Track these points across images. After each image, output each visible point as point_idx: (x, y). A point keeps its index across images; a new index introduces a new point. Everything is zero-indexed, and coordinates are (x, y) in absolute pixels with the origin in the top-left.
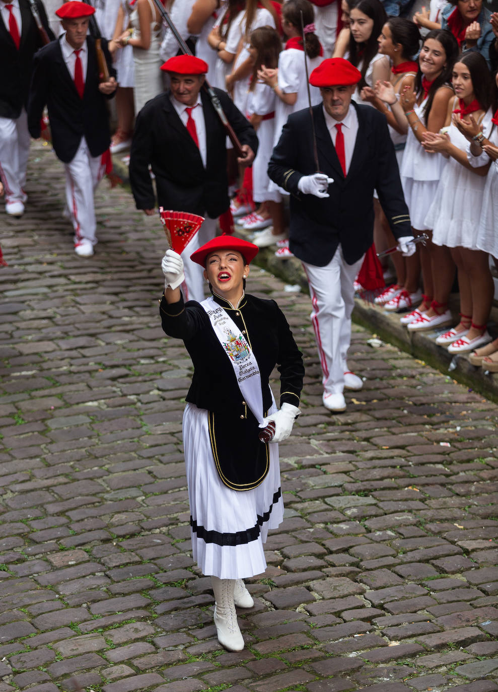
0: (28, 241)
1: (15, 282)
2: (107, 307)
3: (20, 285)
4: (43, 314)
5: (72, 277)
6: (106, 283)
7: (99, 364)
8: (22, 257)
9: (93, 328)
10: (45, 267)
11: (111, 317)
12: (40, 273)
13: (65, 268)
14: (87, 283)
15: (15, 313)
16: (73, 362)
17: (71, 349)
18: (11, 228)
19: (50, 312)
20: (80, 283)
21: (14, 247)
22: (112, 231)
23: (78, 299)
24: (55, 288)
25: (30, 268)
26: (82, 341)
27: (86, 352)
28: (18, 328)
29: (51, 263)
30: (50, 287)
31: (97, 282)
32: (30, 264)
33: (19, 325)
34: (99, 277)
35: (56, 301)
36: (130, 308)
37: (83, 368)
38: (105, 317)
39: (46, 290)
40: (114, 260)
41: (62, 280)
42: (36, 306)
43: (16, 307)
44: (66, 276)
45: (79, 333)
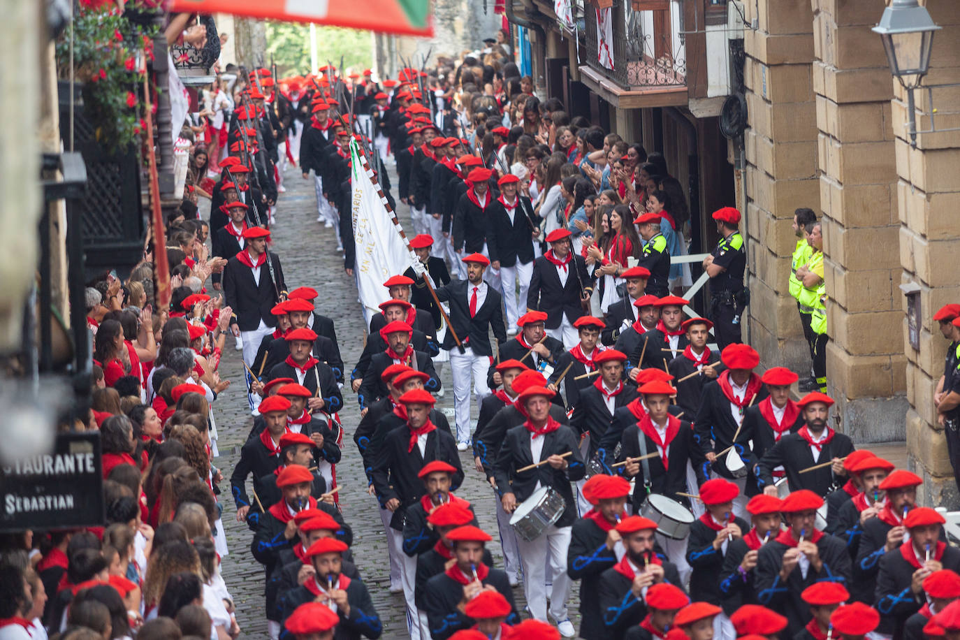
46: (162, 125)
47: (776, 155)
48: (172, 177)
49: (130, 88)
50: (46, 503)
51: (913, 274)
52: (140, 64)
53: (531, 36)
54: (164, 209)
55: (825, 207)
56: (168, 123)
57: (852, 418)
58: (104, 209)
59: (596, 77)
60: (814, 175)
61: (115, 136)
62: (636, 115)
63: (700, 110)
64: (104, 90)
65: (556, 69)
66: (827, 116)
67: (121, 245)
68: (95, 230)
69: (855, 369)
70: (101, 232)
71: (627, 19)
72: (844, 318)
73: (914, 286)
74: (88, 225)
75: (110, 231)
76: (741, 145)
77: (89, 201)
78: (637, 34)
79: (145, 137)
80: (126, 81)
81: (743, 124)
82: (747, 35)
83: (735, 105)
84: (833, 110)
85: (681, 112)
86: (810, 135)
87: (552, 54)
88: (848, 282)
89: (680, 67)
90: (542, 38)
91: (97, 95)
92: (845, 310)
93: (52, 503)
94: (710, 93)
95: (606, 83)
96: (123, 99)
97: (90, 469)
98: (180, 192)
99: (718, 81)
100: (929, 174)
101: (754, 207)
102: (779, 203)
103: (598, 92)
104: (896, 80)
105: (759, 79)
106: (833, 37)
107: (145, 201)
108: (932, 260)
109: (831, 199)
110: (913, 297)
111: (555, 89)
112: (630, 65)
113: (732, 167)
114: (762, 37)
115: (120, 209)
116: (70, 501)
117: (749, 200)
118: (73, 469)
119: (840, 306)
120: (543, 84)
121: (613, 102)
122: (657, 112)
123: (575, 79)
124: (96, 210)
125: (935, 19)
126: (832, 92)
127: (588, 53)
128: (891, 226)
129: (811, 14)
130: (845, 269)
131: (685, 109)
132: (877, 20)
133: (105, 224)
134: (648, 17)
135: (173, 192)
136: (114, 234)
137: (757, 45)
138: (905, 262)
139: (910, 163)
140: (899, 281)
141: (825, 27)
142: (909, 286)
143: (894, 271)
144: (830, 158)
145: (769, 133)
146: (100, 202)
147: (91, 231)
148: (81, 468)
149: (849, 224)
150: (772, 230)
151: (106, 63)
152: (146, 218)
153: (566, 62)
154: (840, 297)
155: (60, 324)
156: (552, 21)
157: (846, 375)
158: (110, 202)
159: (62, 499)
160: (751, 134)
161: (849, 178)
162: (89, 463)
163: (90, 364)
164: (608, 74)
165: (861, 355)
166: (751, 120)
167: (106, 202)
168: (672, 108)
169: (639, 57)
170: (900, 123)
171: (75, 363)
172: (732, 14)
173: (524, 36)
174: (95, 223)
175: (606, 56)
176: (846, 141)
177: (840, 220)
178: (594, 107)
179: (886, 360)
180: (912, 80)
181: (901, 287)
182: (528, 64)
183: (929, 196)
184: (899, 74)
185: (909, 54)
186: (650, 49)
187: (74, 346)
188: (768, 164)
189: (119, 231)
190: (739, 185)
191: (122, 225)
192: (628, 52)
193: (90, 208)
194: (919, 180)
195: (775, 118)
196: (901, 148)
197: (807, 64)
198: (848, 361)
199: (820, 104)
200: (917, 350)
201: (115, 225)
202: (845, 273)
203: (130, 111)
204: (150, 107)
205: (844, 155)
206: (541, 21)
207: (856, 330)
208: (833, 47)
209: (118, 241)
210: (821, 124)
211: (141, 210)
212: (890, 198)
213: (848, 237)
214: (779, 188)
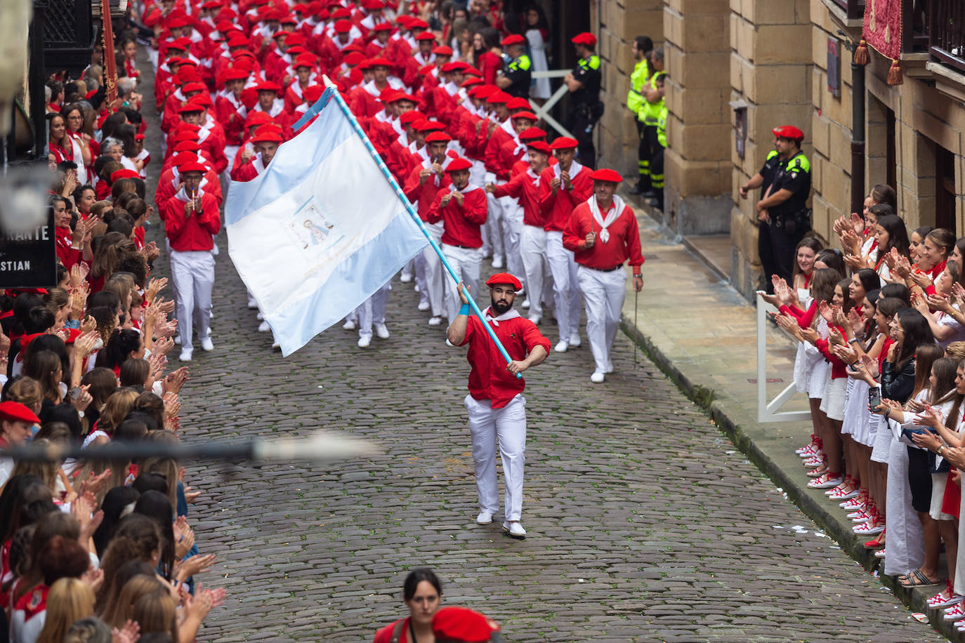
50: (7, 266)
51: (741, 93)
55: (667, 34)
57: (685, 213)
58: (61, 18)
60: (659, 6)
67: (74, 49)
68: (52, 36)
69: (689, 172)
70: (57, 38)
72: (680, 129)
73: (742, 103)
74: (46, 31)
75: (66, 37)
77: (48, 11)
88: (685, 97)
92: (682, 121)
93: (12, 265)
97: (44, 238)
100: (758, 8)
101: (606, 32)
102: (628, 28)
107: (94, 13)
108: (758, 82)
109: (673, 26)
110: (741, 112)
115: (74, 19)
116: (27, 265)
117: (602, 26)
118: (30, 238)
119: (678, 118)
124: (53, 18)
128: (723, 52)
130: (682, 86)
133: (61, 31)
135: (118, 5)
136: (69, 40)
138: (735, 83)
140: (729, 98)
142: (737, 103)
143: (725, 90)
146: (57, 12)
147: (49, 36)
148: (37, 238)
149: (688, 49)
150: (622, 53)
152: (95, 27)
154: (678, 111)
155: (22, 113)
157: (681, 176)
158: (65, 12)
159: (20, 263)
161: (689, 9)
162: (44, 233)
165: (694, 160)
167: (61, 12)
171: (34, 147)
174: (53, 30)
177: (679, 44)
179: (715, 165)
181: (731, 103)
183: (757, 27)
187: (34, 133)
189: (72, 37)
190: (594, 12)
191: (75, 33)
193: (48, 18)
194: (749, 14)
198: (682, 165)
200: (742, 157)
201: (69, 32)
202: (683, 91)
207: (690, 138)
209: (72, 45)
211: (92, 19)
212: (723, 27)
213: (686, 60)
214: (628, 17)
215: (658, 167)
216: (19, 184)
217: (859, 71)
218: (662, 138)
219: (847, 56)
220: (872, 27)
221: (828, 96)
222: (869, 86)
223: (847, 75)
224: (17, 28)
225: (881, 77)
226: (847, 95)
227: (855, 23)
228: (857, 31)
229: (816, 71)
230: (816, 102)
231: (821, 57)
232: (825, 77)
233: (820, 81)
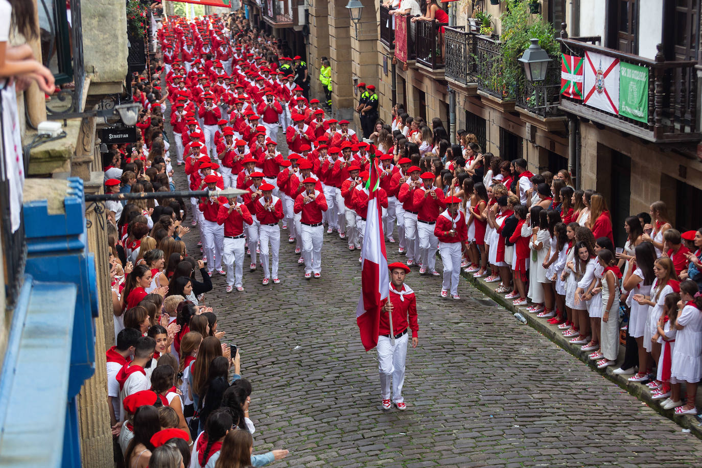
0: (547, 396)
1: (540, 417)
2: (587, 434)
3: (542, 418)
4: (554, 435)
5: (569, 416)
6: (587, 421)
7: (582, 463)
8: (544, 404)
9: (580, 444)
10: (556, 410)
11: (589, 439)
12: (553, 413)
13: (566, 412)
14: (577, 420)
15: (539, 433)
16: (568, 461)
17: (567, 454)
18: (538, 389)
19: (557, 434)
20: (573, 420)
21: (539, 399)
22: (591, 394)
23: (572, 428)
24: (560, 422)
25: (547, 410)
26: (574, 450)
27: (575, 456)
28: (540, 441)
29: (559, 409)
30: (557, 421)
31: (582, 420)
32: (548, 408)
33: (541, 439)
34: (584, 417)
35: (561, 428)
36: (599, 435)
37: (573, 465)
38: (586, 438)
39: (556, 422)
40: (592, 409)
41: (564, 418)
42: (550, 430)
43: (539, 430)
44: (566, 416)
45: (572, 446)
46: (149, 32)
47: (318, 41)
48: (153, 46)
49: (141, 21)
50: (120, 136)
51: (356, 74)
52: (144, 15)
53: (249, 8)
54: (150, 55)
55: (331, 56)
56: (152, 31)
58: (135, 55)
59: (268, 19)
60: (328, 47)
61: (138, 34)
62: (278, 30)
63: (296, 29)
64: (135, 21)
65: (256, 16)
66: (332, 31)
67: (139, 65)
68: (132, 61)
69: (339, 100)
70: (134, 61)
71: (276, 3)
72: (336, 86)
73: (356, 78)
76: (308, 39)
78: (279, 7)
79: (145, 35)
80: (141, 19)
81: (308, 33)
82: (310, 8)
83: (306, 28)
84: (334, 29)
85: (291, 29)
86: (327, 36)
87: (255, 13)
88: (338, 76)
89: (291, 17)
90: (252, 8)
91: (133, 23)
92: (337, 84)
93: (122, 136)
94: (299, 24)
95: (271, 21)
96: (140, 24)
98: (155, 50)
99: (302, 21)
100: (360, 47)
101: (311, 56)
102: (319, 55)
103: (268, 23)
104: (351, 21)
105: (313, 21)
106: (334, 9)
107: (146, 53)
108: (361, 71)
109: (333, 53)
110: (356, 81)
111: (256, 22)
112: (277, 16)
113: (305, 45)
114: (314, 9)
115: (139, 55)
116: (127, 136)
117: (310, 54)
120: (252, 21)
121: (273, 26)
122: (284, 29)
123: (261, 19)
124: (132, 55)
125: (363, 5)
126: (333, 24)
127: (266, 13)
128: (349, 61)
129: (327, 3)
130: (337, 73)
131: (293, 28)
132: (347, 4)
133: (135, 59)
134: (282, 3)
136: (138, 62)
137: (312, 11)
138: (353, 71)
139: (355, 44)
140: (352, 76)
141: (331, 6)
142: (354, 78)
143: (350, 73)
144: (333, 42)
145: (315, 35)
149: (338, 61)
150: (316, 62)
151: (135, 14)
152: (146, 58)
153: (258, 15)
154: (336, 81)
156: (255, 4)
157: (337, 102)
158: (136, 53)
159: (125, 135)
160: (311, 36)
161: (338, 48)
163: (132, 98)
164: (271, 18)
165: (341, 96)
166: (311, 32)
168: (288, 28)
169: (280, 14)
170: (353, 33)
172: (305, 2)
173: (247, 8)
174: (132, 59)
175: (270, 13)
176: (337, 38)
177: (335, 58)
178: (267, 27)
179: (348, 98)
180: (356, 21)
181: (352, 78)
182: (248, 16)
183: (360, 53)
184: (353, 19)
185: (355, 14)
186: (283, 12)
188: (315, 44)
190: (307, 49)
191: (140, 59)
192: (277, 12)
194: (357, 49)
195: (317, 31)
196: (352, 40)
197: (326, 16)
198: (337, 98)
199: (330, 28)
200: (357, 95)
201: (137, 59)
203: (141, 28)
204: (147, 27)
205: (337, 41)
206: (252, 4)
207: (340, 90)
208: (334, 12)
210: (330, 33)
211: (145, 55)
212: (349, 53)
213: (338, 64)
214: (318, 51)
215: (329, 97)
216: (128, 109)
217: (394, 66)
218: (330, 88)
219: (389, 62)
220: (398, 52)
221: (384, 75)
222: (397, 71)
223: (390, 68)
224: (124, 58)
225: (401, 69)
226: (390, 74)
227: (392, 51)
228: (393, 54)
229: (380, 67)
230: (380, 77)
231: (381, 62)
232: (383, 69)
233: (381, 70)
